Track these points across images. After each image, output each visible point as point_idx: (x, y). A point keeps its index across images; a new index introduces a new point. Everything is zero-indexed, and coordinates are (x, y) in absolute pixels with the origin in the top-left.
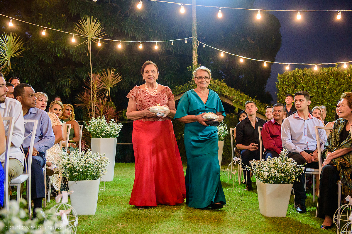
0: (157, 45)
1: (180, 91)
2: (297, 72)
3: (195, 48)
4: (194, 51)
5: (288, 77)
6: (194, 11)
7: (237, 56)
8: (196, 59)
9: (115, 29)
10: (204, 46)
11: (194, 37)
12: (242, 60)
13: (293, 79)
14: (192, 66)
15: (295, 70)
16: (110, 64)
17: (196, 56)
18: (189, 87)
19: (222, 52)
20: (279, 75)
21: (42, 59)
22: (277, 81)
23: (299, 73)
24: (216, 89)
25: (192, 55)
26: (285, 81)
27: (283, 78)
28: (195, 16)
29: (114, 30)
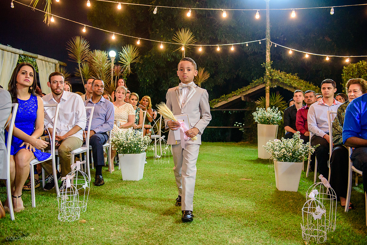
0: (233, 47)
1: (255, 84)
2: (361, 64)
3: (268, 48)
4: (267, 50)
5: (353, 69)
6: (268, 17)
7: (303, 52)
8: (269, 57)
9: (211, 36)
10: (276, 46)
11: (268, 39)
12: (307, 56)
13: (358, 70)
14: (265, 63)
15: (359, 62)
16: (209, 65)
17: (269, 55)
18: (262, 81)
19: (290, 50)
20: (344, 67)
21: (158, 64)
22: (342, 73)
23: (363, 65)
24: (286, 82)
25: (265, 54)
26: (350, 73)
27: (348, 70)
28: (268, 21)
29: (210, 38)
